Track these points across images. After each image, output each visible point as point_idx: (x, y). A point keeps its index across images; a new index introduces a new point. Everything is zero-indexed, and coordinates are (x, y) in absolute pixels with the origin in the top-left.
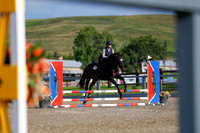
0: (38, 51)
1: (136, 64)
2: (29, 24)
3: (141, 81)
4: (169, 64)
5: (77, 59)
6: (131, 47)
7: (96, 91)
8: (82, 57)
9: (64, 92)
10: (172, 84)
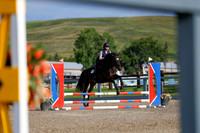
0: (39, 53)
1: (137, 66)
2: (30, 26)
3: (142, 83)
4: (170, 66)
5: (78, 61)
6: (132, 49)
7: (97, 94)
8: (83, 59)
9: (65, 94)
10: (173, 86)
